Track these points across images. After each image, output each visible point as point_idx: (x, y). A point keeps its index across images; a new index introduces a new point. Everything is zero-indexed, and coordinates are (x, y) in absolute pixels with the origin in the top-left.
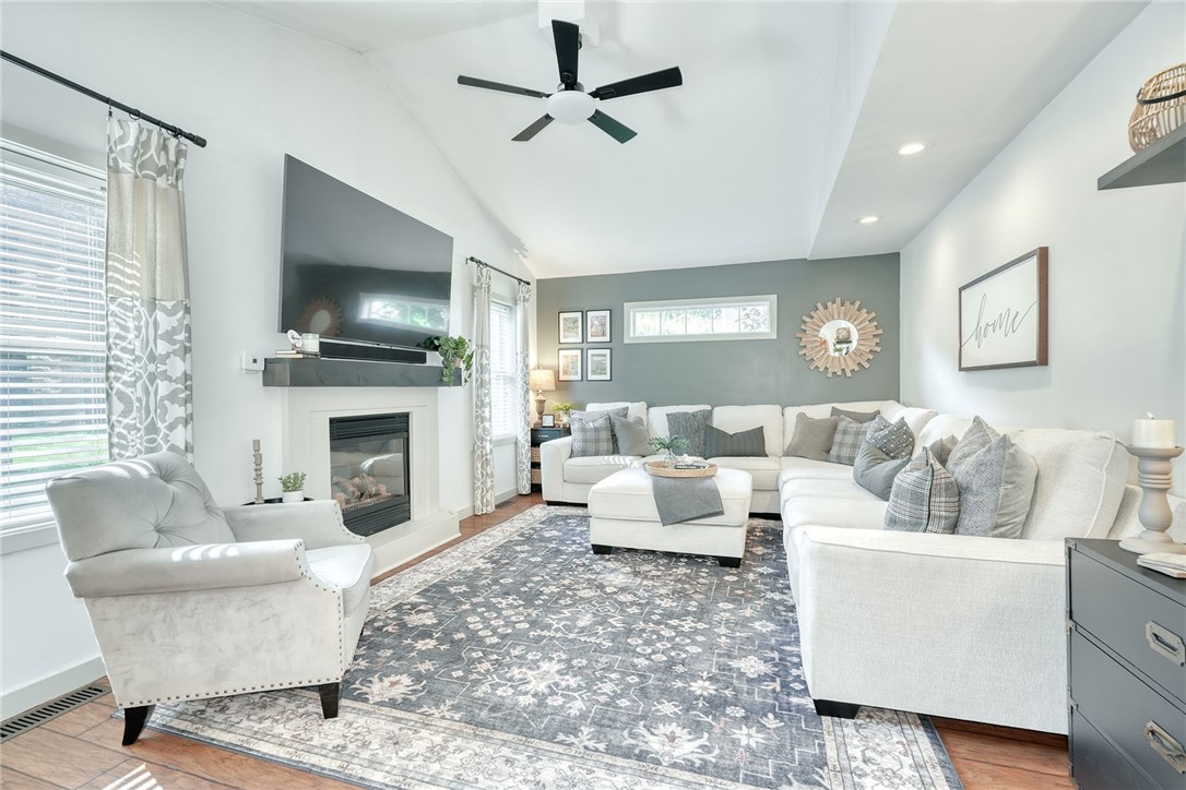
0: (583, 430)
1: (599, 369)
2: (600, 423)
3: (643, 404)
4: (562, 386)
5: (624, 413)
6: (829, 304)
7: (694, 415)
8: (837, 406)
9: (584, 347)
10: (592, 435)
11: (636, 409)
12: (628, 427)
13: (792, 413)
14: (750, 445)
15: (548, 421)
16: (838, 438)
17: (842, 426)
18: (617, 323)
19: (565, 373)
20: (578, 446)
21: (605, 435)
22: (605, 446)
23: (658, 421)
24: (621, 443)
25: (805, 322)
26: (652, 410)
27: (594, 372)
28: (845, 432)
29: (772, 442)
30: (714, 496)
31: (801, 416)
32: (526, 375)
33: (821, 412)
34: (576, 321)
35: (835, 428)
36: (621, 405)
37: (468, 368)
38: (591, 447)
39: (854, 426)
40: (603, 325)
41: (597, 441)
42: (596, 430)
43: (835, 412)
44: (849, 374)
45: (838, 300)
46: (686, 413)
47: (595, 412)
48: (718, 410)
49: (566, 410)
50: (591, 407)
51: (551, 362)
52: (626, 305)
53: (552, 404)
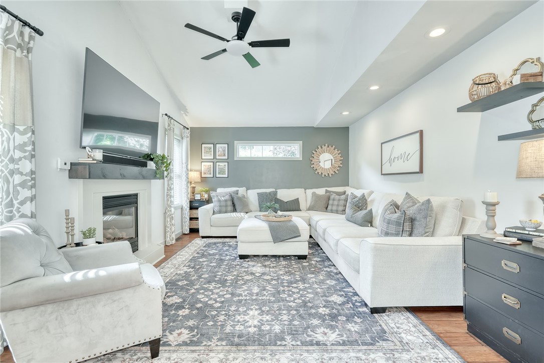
0: (219, 201)
1: (222, 172)
2: (227, 197)
3: (244, 188)
4: (204, 180)
5: (237, 193)
6: (323, 146)
7: (270, 193)
8: (328, 189)
9: (215, 161)
10: (223, 204)
11: (242, 191)
12: (240, 199)
13: (310, 192)
14: (294, 206)
15: (198, 197)
16: (331, 202)
17: (332, 197)
18: (231, 151)
19: (205, 173)
20: (216, 209)
21: (230, 203)
22: (230, 208)
23: (252, 196)
24: (237, 207)
25: (314, 154)
26: (249, 191)
27: (219, 173)
28: (334, 200)
29: (303, 205)
30: (296, 228)
31: (314, 194)
32: (187, 174)
33: (321, 191)
34: (210, 148)
35: (329, 198)
36: (234, 189)
37: (167, 170)
38: (224, 209)
39: (337, 197)
40: (224, 151)
41: (226, 206)
42: (226, 201)
43: (327, 191)
44: (330, 176)
45: (326, 145)
46: (266, 193)
47: (222, 192)
48: (279, 191)
49: (206, 192)
50: (219, 190)
51: (198, 168)
52: (236, 142)
53: (199, 188)
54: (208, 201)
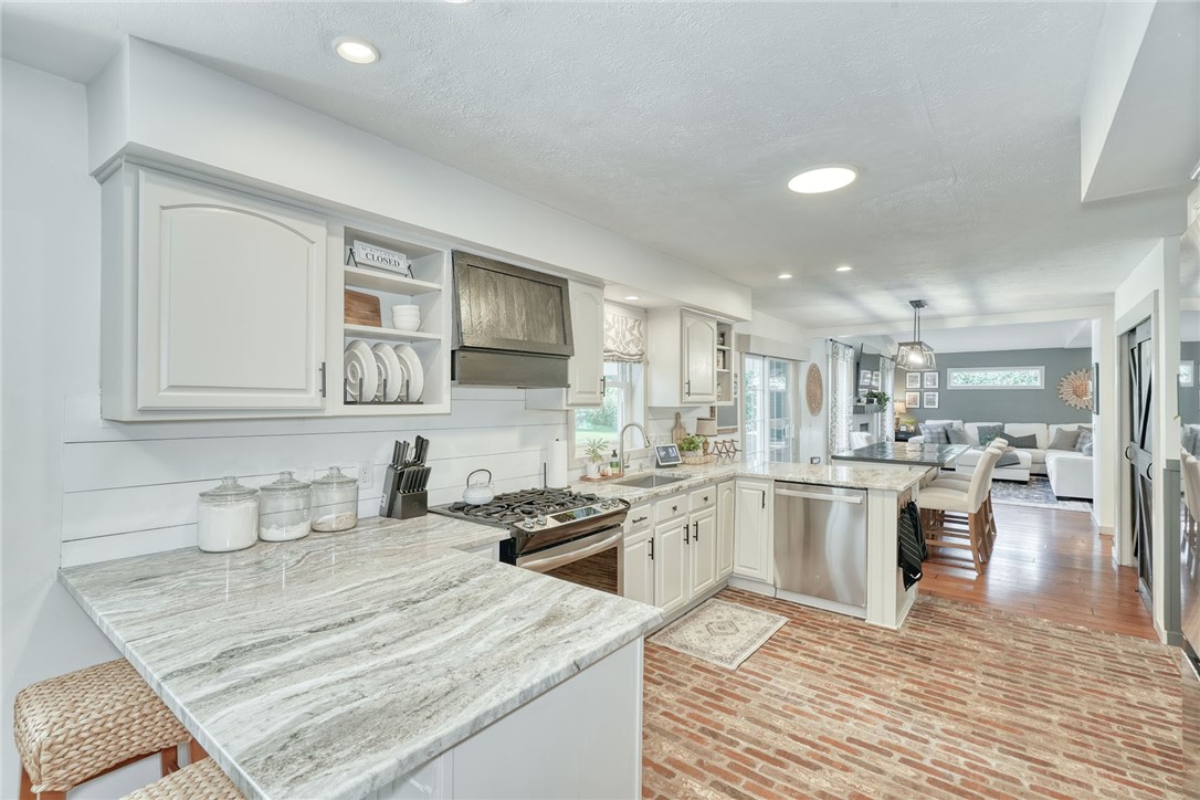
0: (930, 433)
1: (931, 402)
2: (940, 430)
3: (960, 421)
4: (909, 411)
5: (951, 426)
6: (1078, 372)
7: (994, 428)
8: (1083, 425)
9: (922, 390)
10: (936, 436)
11: (957, 424)
12: (955, 432)
13: (1054, 428)
14: (1029, 442)
15: (903, 429)
16: (1080, 440)
17: (1082, 435)
18: (943, 379)
19: (910, 404)
21: (943, 436)
23: (972, 429)
24: (951, 440)
25: (1063, 381)
26: (966, 425)
27: (928, 404)
28: (1084, 437)
29: (1040, 441)
30: (1016, 457)
31: (1059, 430)
33: (1072, 427)
34: (916, 376)
35: (1079, 436)
36: (948, 422)
40: (934, 379)
41: (939, 438)
42: (938, 433)
43: (1079, 427)
46: (988, 427)
47: (934, 424)
48: (1006, 425)
49: (912, 424)
50: (928, 422)
51: (902, 398)
52: (949, 370)
53: (903, 420)
54: (917, 433)
